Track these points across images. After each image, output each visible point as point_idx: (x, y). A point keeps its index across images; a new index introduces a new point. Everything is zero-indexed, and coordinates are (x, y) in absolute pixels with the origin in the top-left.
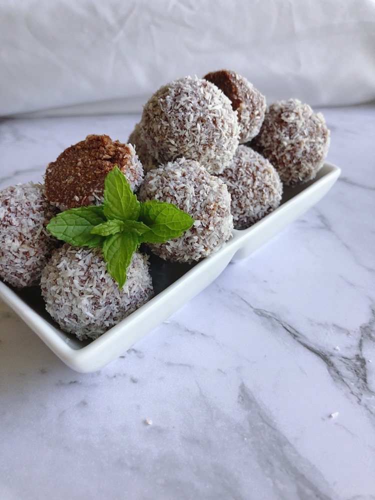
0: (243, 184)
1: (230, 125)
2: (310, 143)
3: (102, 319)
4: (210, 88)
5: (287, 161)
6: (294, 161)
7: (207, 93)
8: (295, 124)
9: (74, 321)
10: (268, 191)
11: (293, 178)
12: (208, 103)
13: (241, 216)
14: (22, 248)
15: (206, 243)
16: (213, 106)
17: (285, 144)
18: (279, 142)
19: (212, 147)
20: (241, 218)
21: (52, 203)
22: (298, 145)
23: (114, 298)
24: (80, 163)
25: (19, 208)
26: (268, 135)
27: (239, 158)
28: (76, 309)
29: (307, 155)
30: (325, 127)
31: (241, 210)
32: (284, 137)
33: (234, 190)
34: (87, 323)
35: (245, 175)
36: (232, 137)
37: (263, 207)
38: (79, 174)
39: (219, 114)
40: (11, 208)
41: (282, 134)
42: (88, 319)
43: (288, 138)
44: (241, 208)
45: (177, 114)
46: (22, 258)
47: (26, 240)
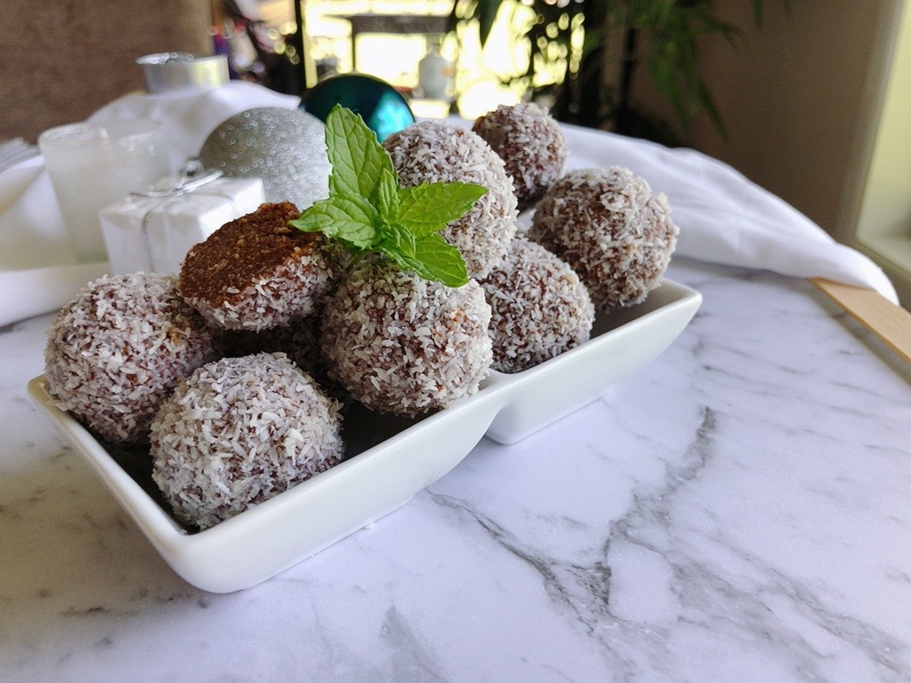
0: (524, 297)
1: (498, 198)
2: (645, 247)
3: (243, 499)
4: (469, 137)
5: (604, 275)
6: (616, 276)
7: (462, 145)
8: (623, 215)
9: (196, 498)
10: (567, 311)
11: (610, 300)
12: (462, 161)
13: (520, 351)
14: (127, 367)
15: (440, 376)
16: (471, 166)
17: (604, 247)
18: (593, 242)
19: (468, 231)
20: (521, 354)
21: (187, 300)
22: (624, 251)
23: (267, 464)
24: (242, 240)
25: (131, 304)
26: (575, 229)
27: (519, 256)
28: (201, 477)
29: (638, 267)
30: (670, 221)
31: (521, 340)
32: (602, 236)
33: (509, 305)
34: (216, 503)
35: (527, 282)
36: (502, 217)
37: (560, 338)
38: (237, 256)
39: (480, 178)
40: (118, 302)
41: (600, 230)
42: (219, 495)
43: (609, 238)
44: (521, 336)
45: (411, 176)
46: (125, 386)
47: (135, 355)
